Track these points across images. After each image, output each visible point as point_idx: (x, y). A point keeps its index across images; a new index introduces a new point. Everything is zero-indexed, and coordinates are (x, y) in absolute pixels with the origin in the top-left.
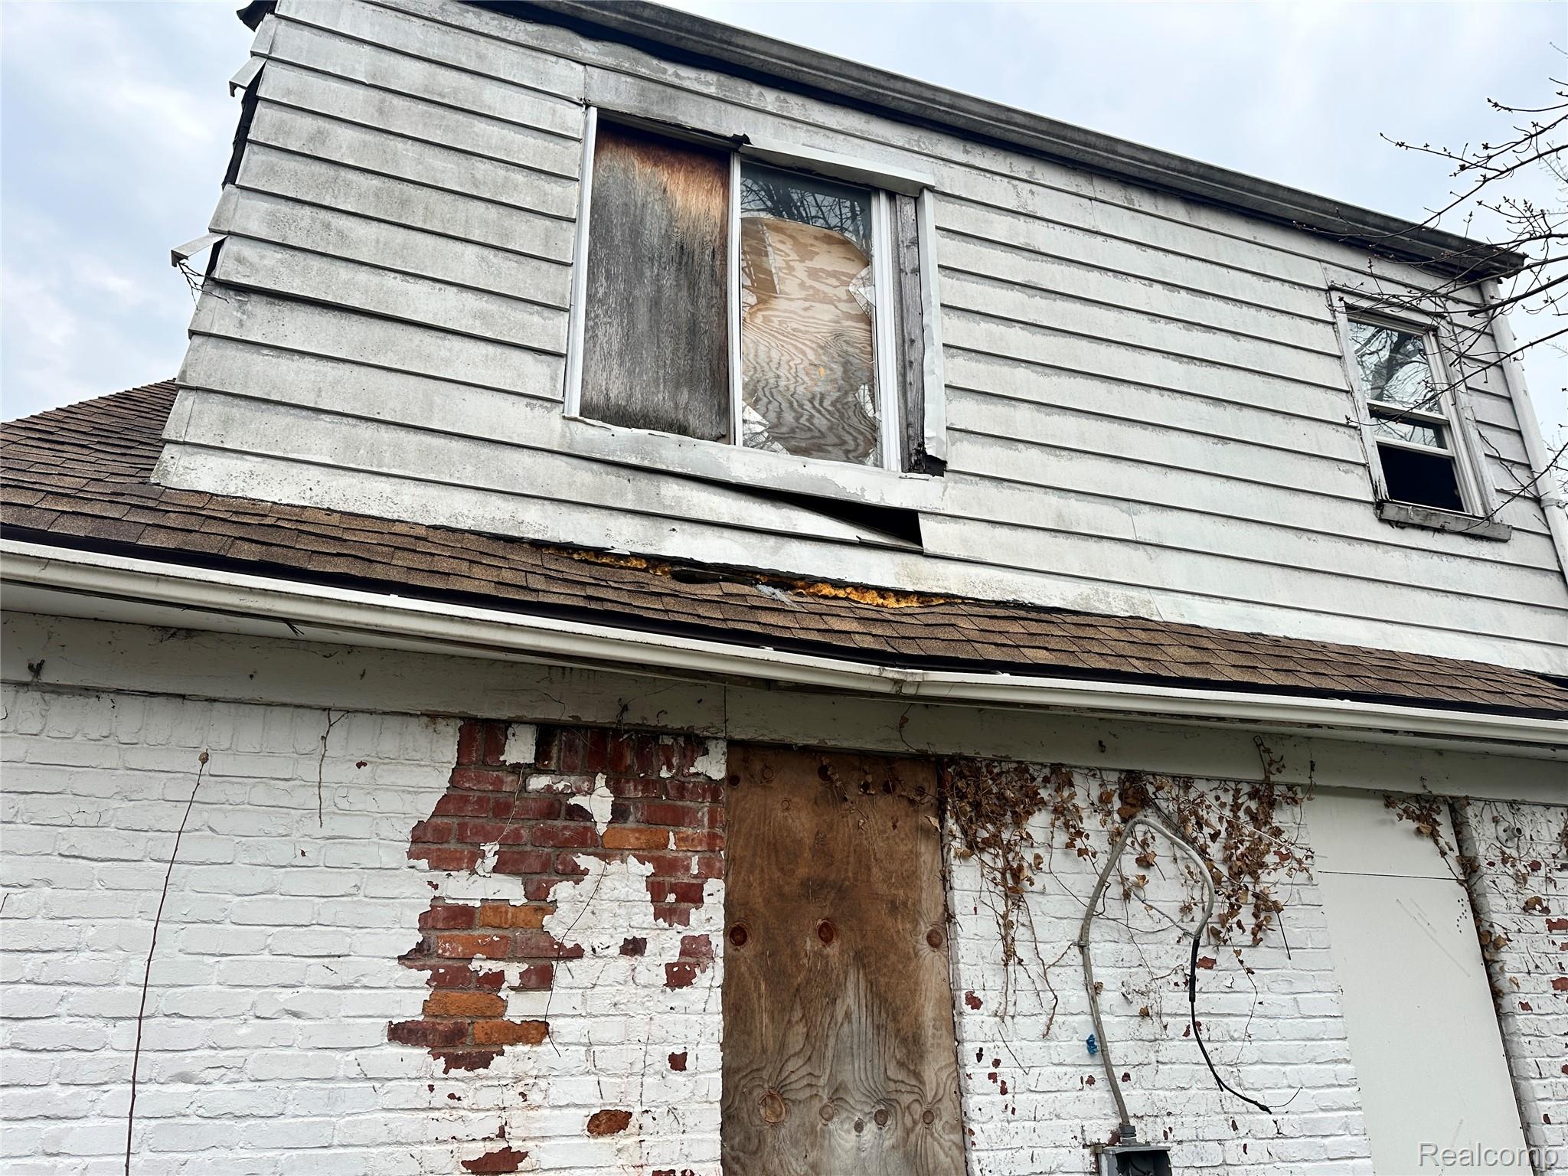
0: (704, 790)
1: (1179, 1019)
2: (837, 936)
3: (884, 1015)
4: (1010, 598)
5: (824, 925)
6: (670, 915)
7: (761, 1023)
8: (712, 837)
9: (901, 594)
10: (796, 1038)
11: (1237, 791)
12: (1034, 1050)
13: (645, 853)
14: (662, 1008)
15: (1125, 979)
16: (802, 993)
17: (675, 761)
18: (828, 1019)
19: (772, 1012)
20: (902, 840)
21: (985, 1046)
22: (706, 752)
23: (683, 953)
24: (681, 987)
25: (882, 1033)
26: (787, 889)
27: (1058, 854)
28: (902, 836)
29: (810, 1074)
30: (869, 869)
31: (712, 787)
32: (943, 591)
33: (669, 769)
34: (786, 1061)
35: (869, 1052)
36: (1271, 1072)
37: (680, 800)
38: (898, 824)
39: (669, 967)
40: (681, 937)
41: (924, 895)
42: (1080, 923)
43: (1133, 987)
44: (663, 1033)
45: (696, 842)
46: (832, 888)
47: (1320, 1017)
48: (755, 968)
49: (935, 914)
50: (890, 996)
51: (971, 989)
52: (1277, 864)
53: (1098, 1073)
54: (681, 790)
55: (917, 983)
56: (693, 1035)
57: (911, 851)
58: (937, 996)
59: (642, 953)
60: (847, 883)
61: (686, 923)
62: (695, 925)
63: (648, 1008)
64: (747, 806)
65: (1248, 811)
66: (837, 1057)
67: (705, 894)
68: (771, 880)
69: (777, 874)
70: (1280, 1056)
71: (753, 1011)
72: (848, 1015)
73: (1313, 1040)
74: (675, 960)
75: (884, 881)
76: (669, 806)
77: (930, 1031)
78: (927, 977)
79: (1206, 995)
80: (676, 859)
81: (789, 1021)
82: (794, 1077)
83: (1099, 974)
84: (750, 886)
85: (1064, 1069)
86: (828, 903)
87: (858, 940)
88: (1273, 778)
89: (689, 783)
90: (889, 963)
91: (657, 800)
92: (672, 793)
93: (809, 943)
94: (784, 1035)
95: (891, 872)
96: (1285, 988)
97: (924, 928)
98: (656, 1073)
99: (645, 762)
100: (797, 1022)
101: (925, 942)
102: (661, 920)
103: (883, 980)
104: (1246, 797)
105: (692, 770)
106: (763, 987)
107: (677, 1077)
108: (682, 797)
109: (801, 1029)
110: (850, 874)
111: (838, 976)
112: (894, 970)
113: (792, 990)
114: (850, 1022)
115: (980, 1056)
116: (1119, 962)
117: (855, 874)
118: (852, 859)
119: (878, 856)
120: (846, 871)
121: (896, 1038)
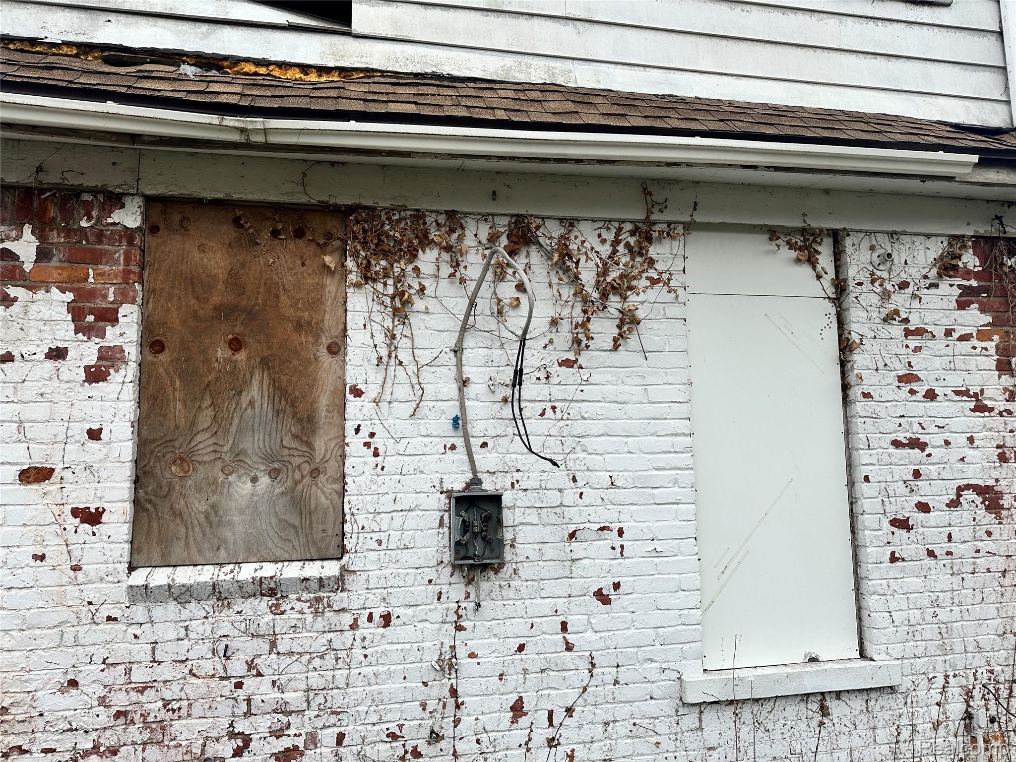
0: (121, 237)
1: (537, 404)
2: (246, 347)
3: (283, 403)
4: (429, 71)
5: (235, 339)
6: (89, 330)
7: (175, 408)
8: (126, 273)
9: (322, 70)
10: (205, 418)
11: (620, 230)
12: (405, 426)
13: (68, 285)
14: (81, 397)
15: (492, 375)
16: (212, 388)
17: (94, 213)
18: (234, 406)
19: (185, 401)
20: (310, 275)
21: (362, 423)
22: (122, 206)
23: (99, 358)
24: (98, 382)
25: (281, 415)
26: (201, 312)
27: (444, 283)
28: (310, 271)
29: (216, 444)
30: (277, 297)
31: (129, 234)
32: (363, 66)
33: (89, 219)
34: (196, 434)
35: (268, 429)
36: (614, 442)
37: (99, 245)
38: (306, 263)
39: (87, 369)
40: (98, 346)
41: (327, 316)
42: (457, 334)
43: (498, 381)
44: (82, 415)
45: (112, 276)
46: (243, 312)
47: (666, 402)
48: (171, 371)
49: (337, 331)
50: (290, 389)
51: (355, 383)
52: (647, 287)
53: (460, 442)
54: (100, 236)
55: (315, 380)
56: (108, 416)
57: (318, 284)
58: (332, 389)
59: (64, 358)
60: (257, 308)
61: (103, 336)
62: (110, 338)
63: (69, 397)
64: (167, 249)
65: (627, 245)
66: (240, 431)
67: (119, 315)
68: (187, 306)
69: (193, 301)
70: (623, 429)
71: (168, 400)
72: (251, 403)
73: (658, 419)
74: (93, 363)
75: (291, 306)
76: (87, 249)
77: (324, 414)
78: (324, 376)
79: (564, 387)
80: (94, 290)
81: (200, 407)
82: (201, 446)
83: (469, 371)
84: (168, 310)
85: (431, 439)
86: (239, 323)
87: (265, 350)
88: (653, 218)
89: (107, 231)
90: (291, 366)
91: (78, 245)
92: (92, 239)
93: (220, 352)
94: (195, 416)
95: (298, 300)
96: (639, 381)
97: (325, 341)
98: (77, 442)
99: (67, 214)
100: (206, 408)
101: (325, 350)
102: (81, 334)
103: (284, 378)
104: (628, 234)
105: (110, 220)
106: (178, 383)
107: (93, 445)
108: (100, 242)
109: (210, 412)
110: (260, 301)
111: (244, 375)
112: (295, 371)
113: (203, 386)
114: (253, 407)
115: (357, 430)
116: (489, 363)
117: (265, 301)
118: (262, 290)
119: (286, 287)
120: (257, 299)
121: (293, 418)
